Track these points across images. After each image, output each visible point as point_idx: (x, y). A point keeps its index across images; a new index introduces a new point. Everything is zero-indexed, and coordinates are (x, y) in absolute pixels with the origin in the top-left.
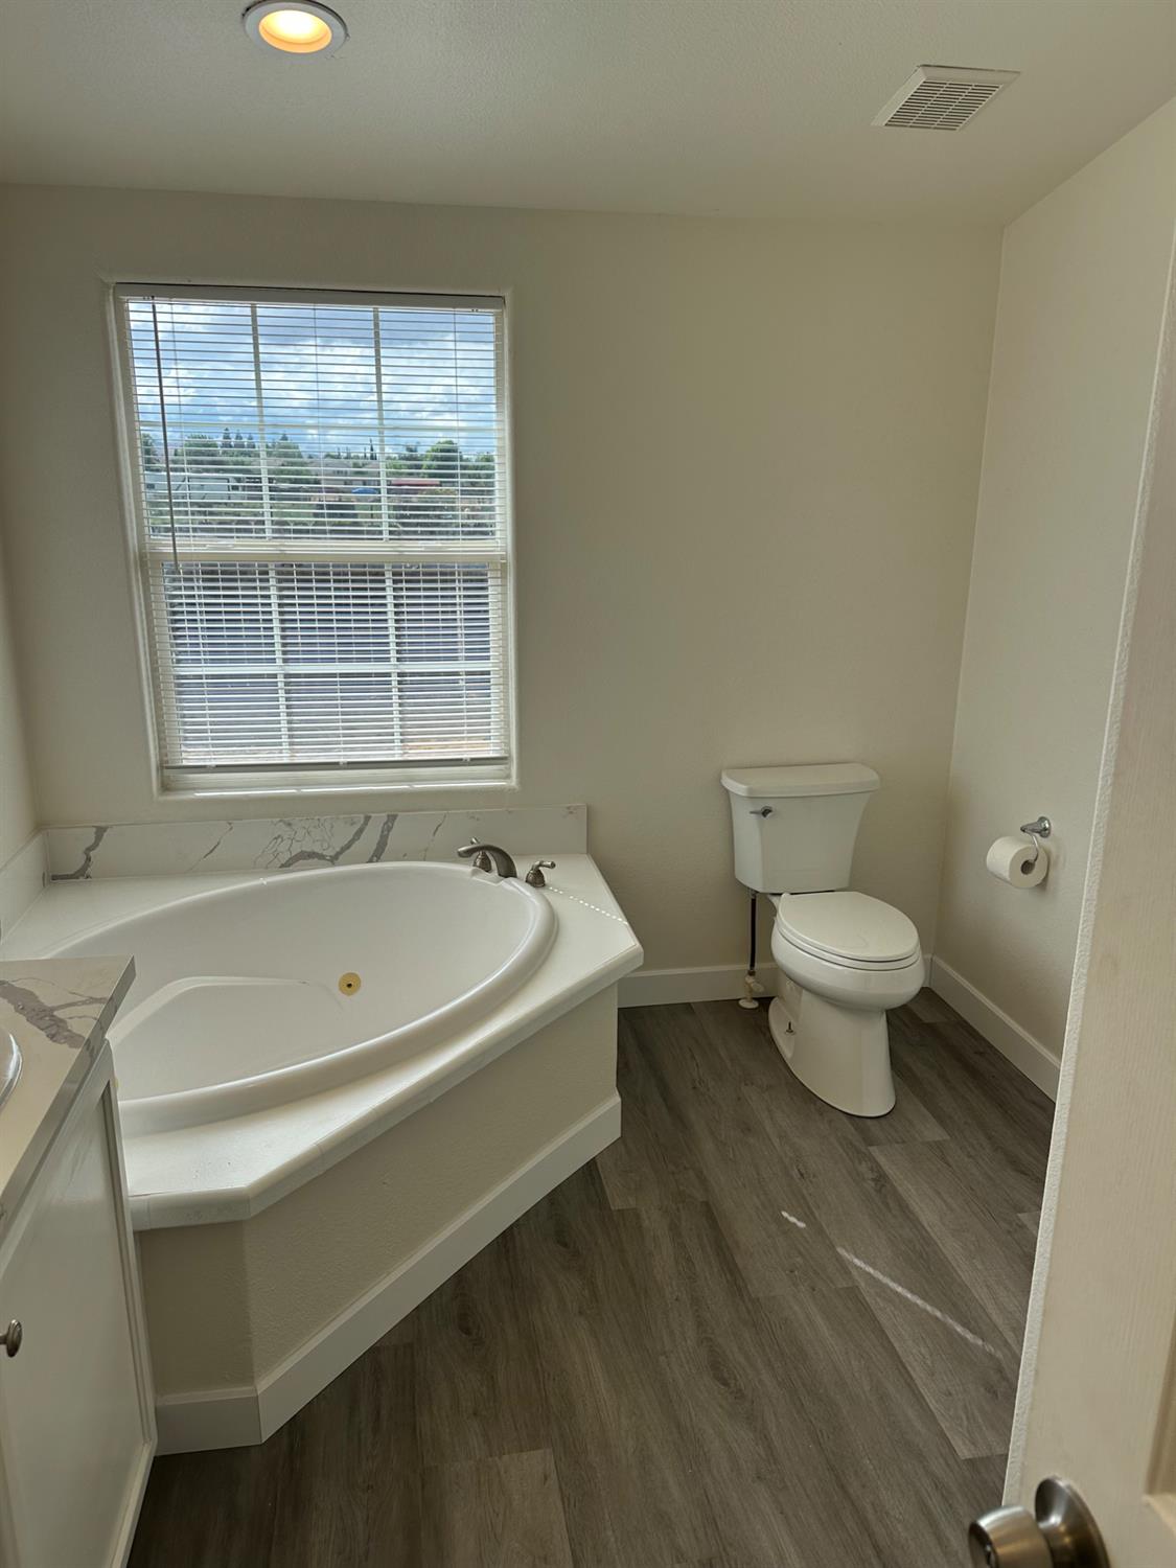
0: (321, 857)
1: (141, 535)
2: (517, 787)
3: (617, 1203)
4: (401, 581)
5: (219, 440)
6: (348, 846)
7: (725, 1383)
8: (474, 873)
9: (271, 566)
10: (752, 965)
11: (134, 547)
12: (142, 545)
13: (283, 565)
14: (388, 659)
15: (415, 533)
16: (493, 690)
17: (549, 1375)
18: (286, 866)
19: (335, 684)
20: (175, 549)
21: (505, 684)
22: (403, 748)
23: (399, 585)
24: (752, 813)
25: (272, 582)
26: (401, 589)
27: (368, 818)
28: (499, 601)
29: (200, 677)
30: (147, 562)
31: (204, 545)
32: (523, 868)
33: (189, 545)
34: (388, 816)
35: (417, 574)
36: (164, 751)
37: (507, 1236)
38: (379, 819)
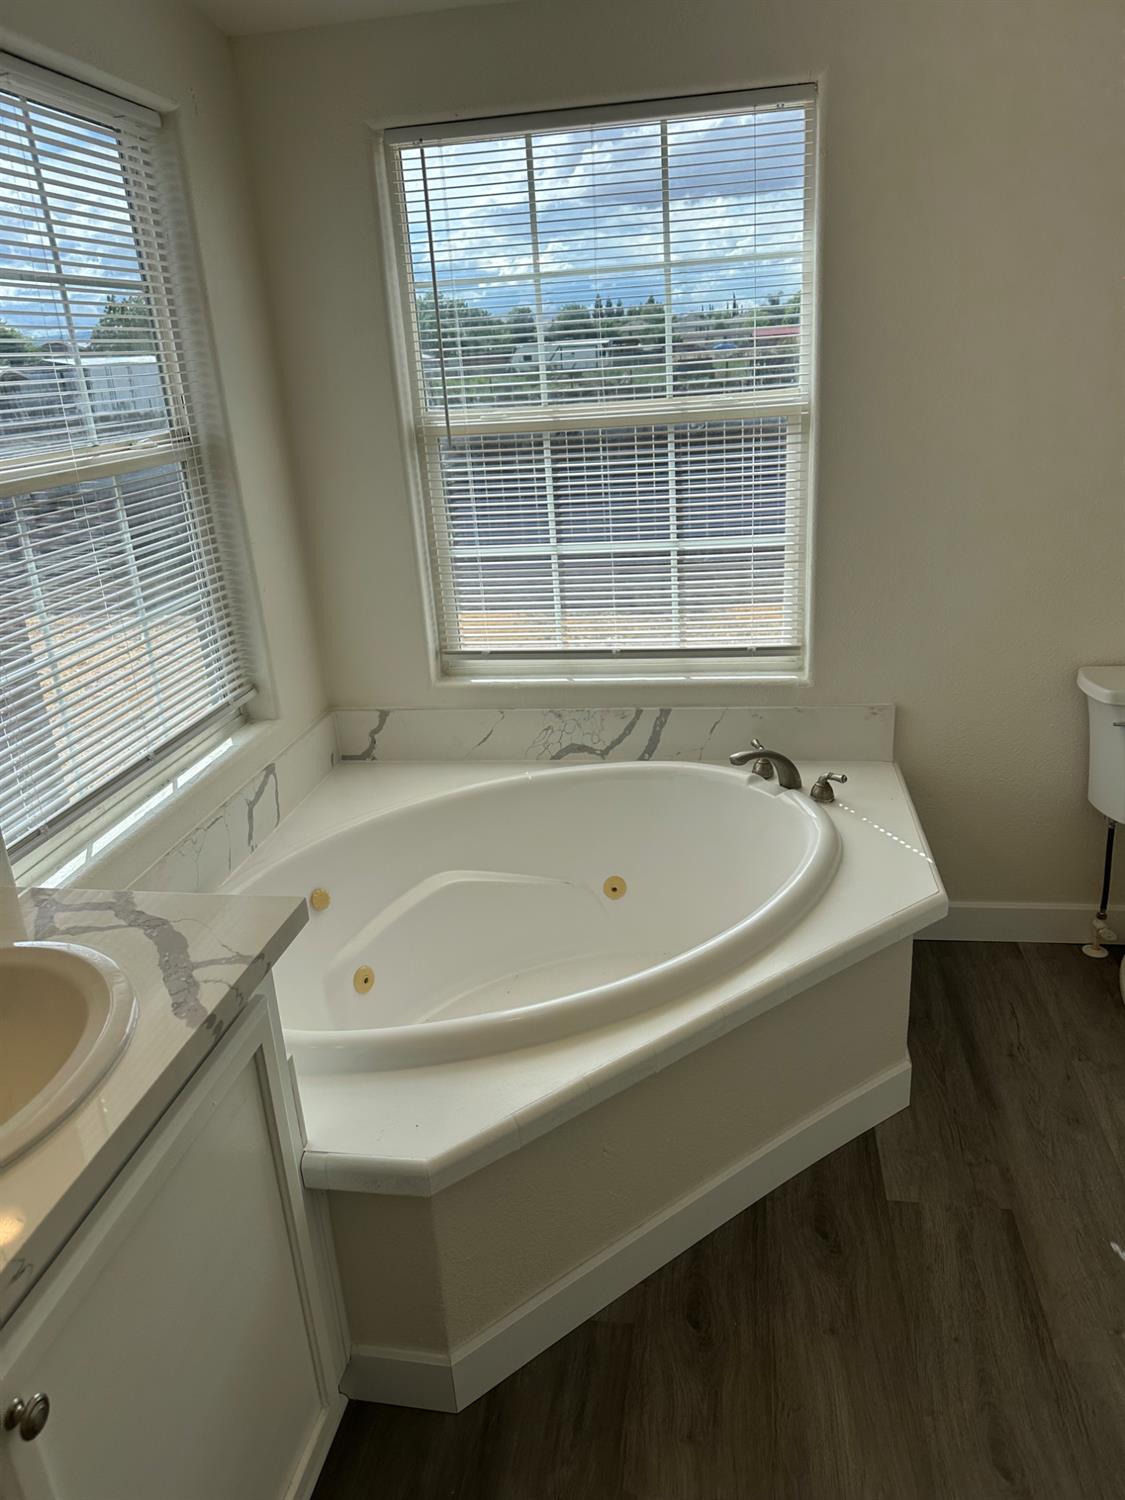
0: (591, 751)
1: (416, 409)
2: (808, 682)
3: (893, 1194)
4: (685, 444)
5: (591, 307)
6: (619, 740)
7: (1008, 1476)
8: (751, 780)
9: (547, 436)
10: (1104, 906)
11: (409, 423)
12: (417, 421)
13: (558, 434)
14: (667, 536)
15: (701, 386)
16: (788, 568)
17: (783, 1405)
18: (557, 758)
19: (609, 564)
20: (448, 423)
21: (802, 561)
22: (682, 634)
23: (682, 450)
24: (1115, 725)
25: (547, 454)
26: (685, 454)
27: (639, 713)
28: (798, 462)
29: (474, 560)
30: (422, 438)
31: (478, 417)
32: (809, 778)
33: (463, 418)
34: (662, 710)
35: (702, 434)
36: (442, 636)
37: (757, 1209)
38: (651, 713)
